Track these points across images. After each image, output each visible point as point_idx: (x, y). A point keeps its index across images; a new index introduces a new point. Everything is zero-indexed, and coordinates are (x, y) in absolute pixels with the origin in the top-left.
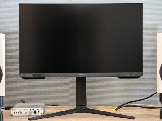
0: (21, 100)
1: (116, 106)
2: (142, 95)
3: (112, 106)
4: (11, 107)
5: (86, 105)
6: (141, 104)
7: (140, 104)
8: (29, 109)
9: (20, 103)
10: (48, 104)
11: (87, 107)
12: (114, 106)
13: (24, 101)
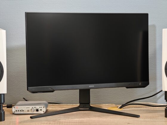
0: (23, 98)
1: (121, 104)
2: (147, 93)
3: (117, 104)
4: (13, 105)
5: (90, 103)
6: (147, 102)
7: (145, 102)
8: (31, 107)
9: (22, 101)
10: (51, 102)
11: (91, 105)
12: (118, 104)
13: (26, 99)
